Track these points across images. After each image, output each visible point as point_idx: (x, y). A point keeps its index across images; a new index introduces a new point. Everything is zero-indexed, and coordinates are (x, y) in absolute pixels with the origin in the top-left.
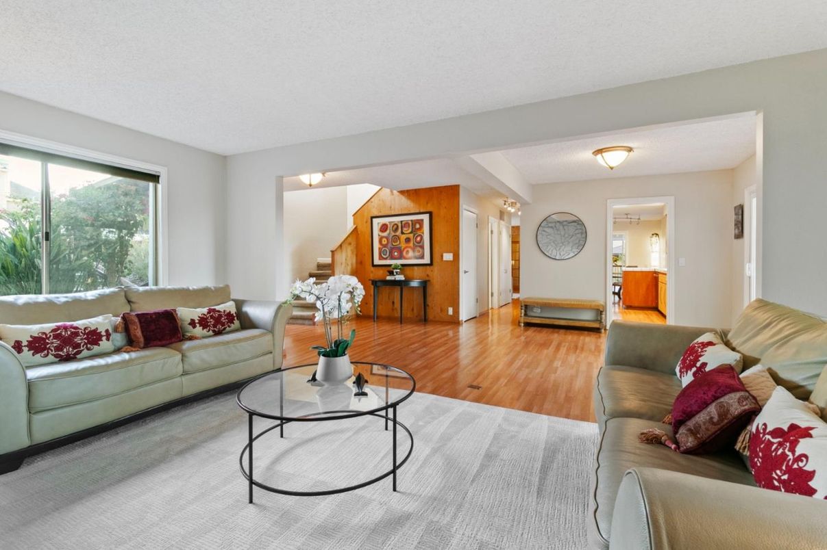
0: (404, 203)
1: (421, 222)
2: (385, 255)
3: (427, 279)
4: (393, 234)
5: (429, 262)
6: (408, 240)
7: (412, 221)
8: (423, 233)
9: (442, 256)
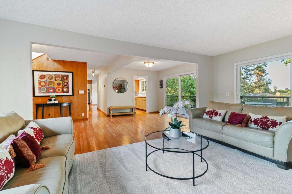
0: (57, 66)
1: (67, 76)
2: (44, 91)
3: (71, 102)
4: (49, 80)
5: (72, 94)
6: (59, 84)
7: (61, 75)
8: (68, 81)
9: (79, 92)
